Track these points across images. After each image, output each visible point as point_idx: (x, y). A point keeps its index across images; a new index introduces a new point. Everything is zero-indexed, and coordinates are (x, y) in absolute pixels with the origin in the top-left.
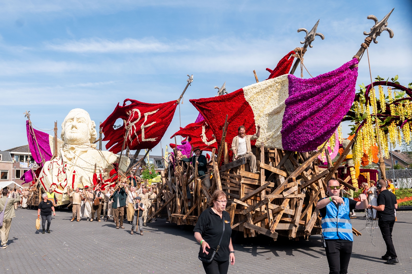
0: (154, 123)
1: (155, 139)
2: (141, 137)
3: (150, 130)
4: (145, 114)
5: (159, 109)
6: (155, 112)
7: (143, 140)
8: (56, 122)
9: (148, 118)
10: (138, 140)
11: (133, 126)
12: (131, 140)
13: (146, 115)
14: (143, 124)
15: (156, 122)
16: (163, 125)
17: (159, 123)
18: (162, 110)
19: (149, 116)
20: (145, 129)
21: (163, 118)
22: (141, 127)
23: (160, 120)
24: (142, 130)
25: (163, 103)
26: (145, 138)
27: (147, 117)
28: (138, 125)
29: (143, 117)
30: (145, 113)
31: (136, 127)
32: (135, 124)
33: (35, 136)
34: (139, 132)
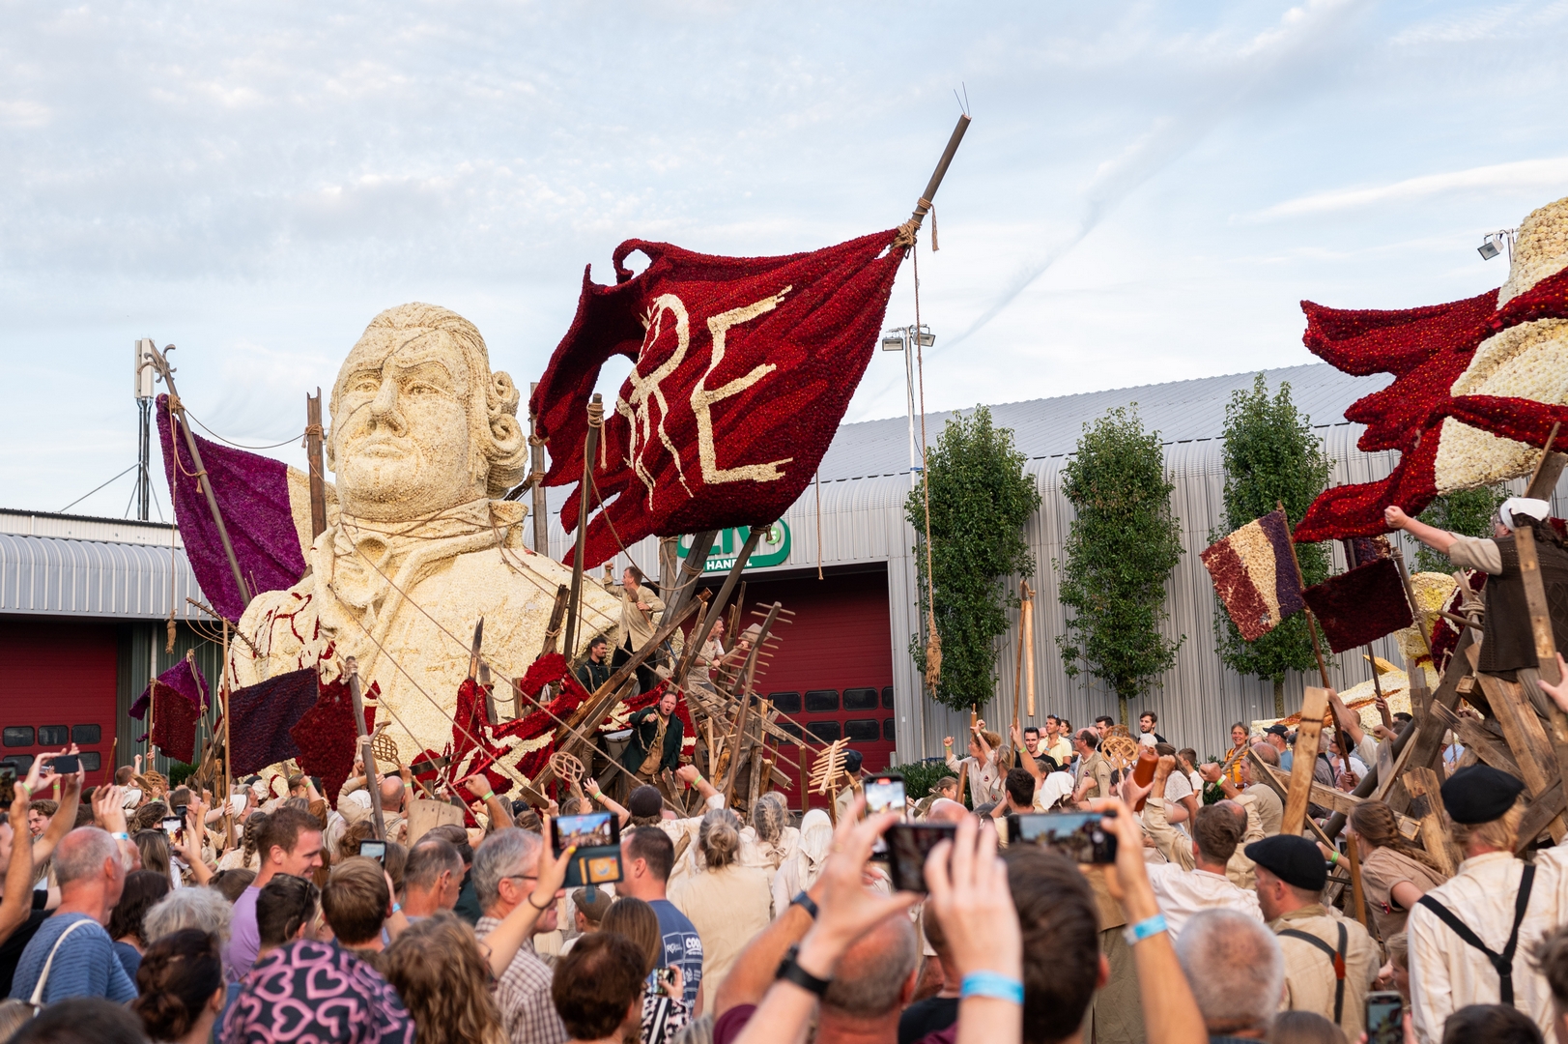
0: (762, 371)
1: (779, 469)
2: (697, 457)
3: (741, 416)
4: (710, 321)
5: (789, 288)
6: (768, 305)
7: (711, 474)
8: (314, 395)
9: (727, 343)
10: (682, 479)
11: (652, 399)
12: (646, 481)
13: (720, 325)
14: (702, 382)
15: (773, 367)
16: (821, 385)
17: (790, 372)
18: (807, 292)
19: (734, 333)
20: (716, 409)
21: (813, 340)
22: (693, 398)
23: (801, 355)
24: (698, 417)
25: (811, 247)
26: (718, 468)
27: (723, 336)
28: (677, 388)
29: (701, 339)
30: (714, 313)
31: (667, 400)
32: (663, 385)
33: (205, 479)
34: (683, 428)
